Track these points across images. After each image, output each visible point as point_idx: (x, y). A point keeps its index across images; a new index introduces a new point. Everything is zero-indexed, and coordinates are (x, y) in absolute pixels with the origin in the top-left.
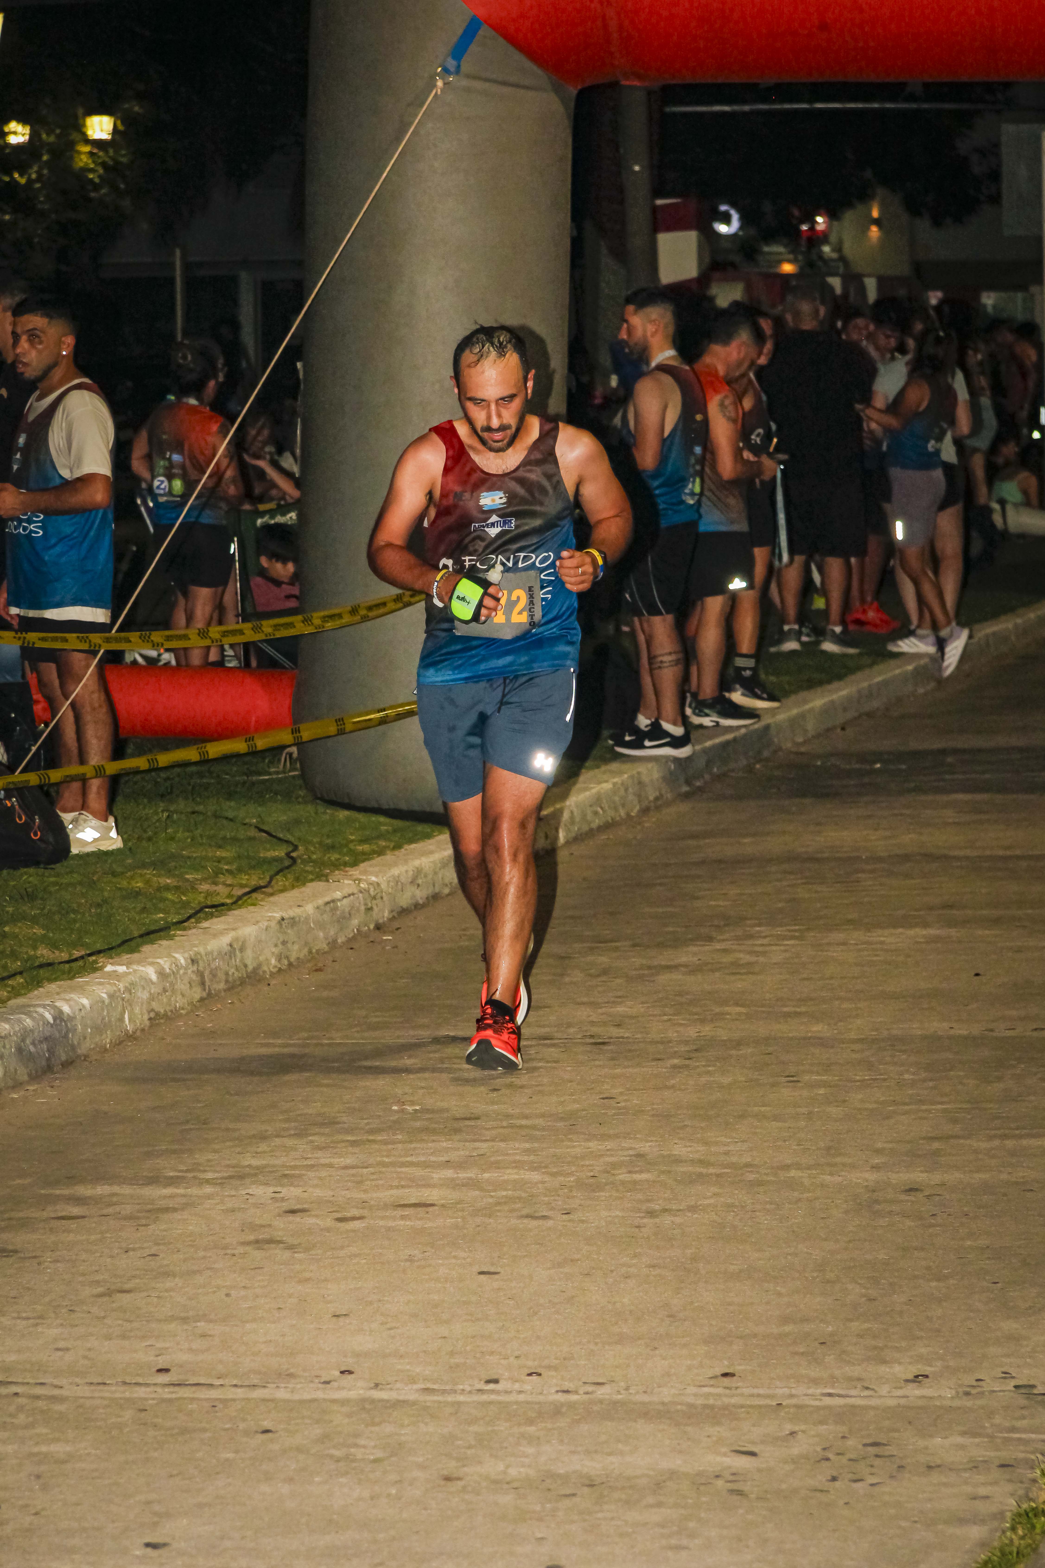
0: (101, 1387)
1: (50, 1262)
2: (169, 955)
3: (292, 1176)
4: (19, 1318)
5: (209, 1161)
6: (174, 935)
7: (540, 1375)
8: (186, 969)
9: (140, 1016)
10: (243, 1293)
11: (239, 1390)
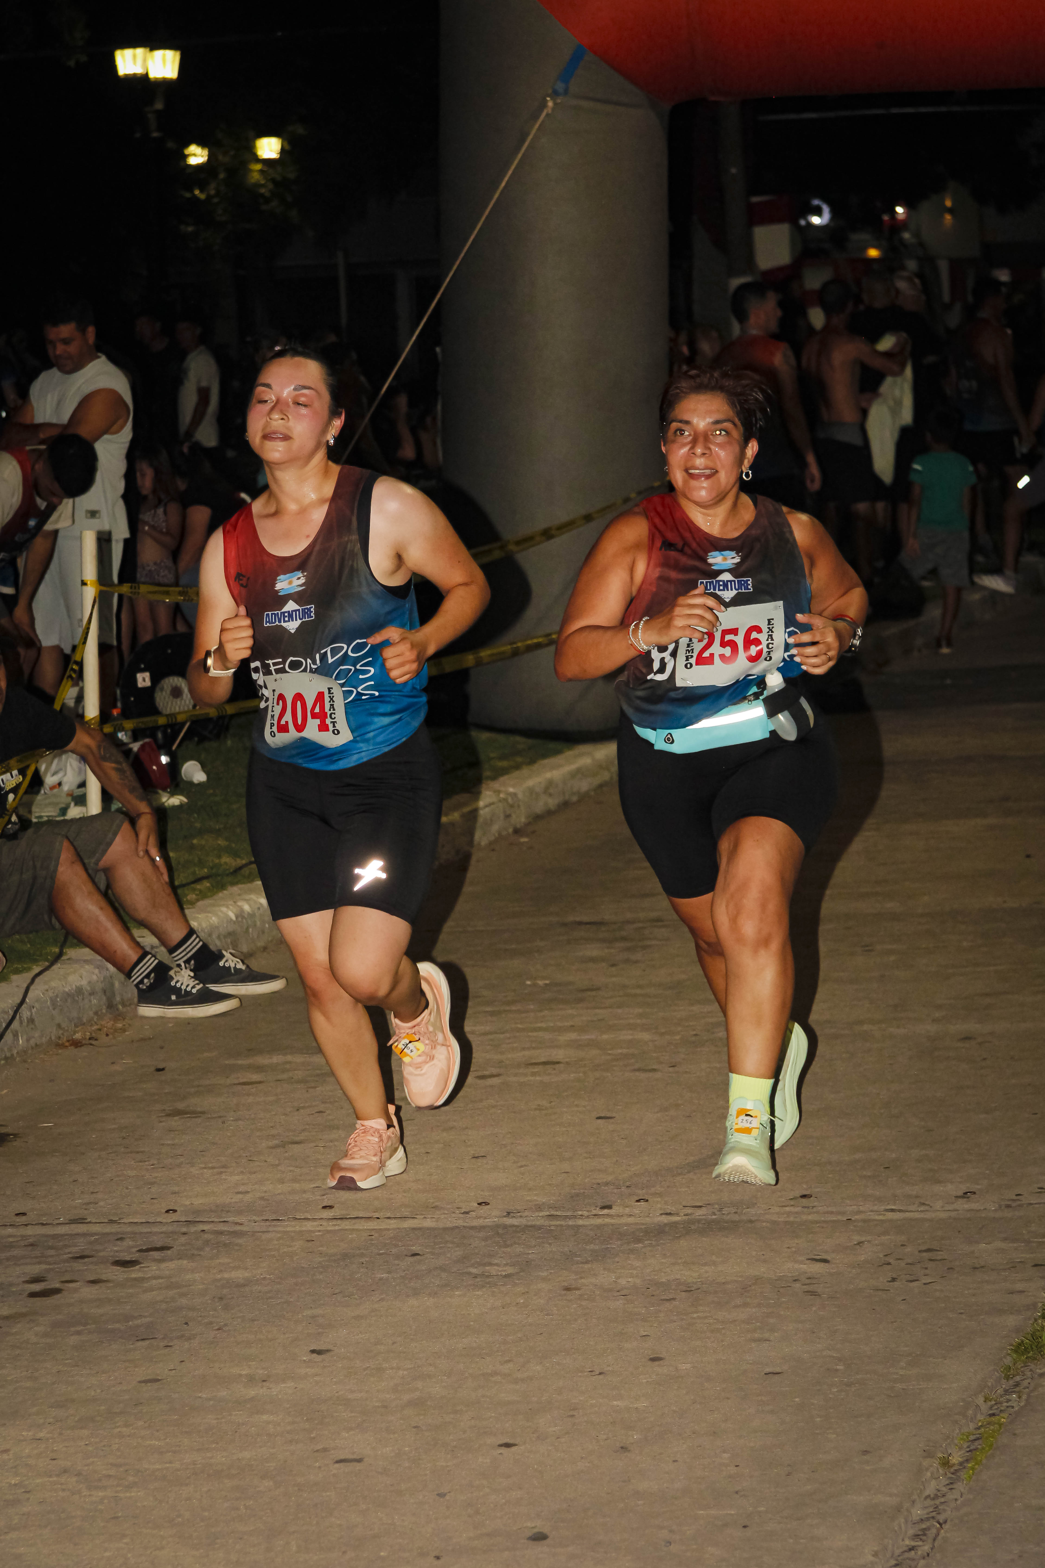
0: (275, 1223)
1: (232, 1121)
4: (205, 1168)
7: (647, 1201)
11: (393, 1221)
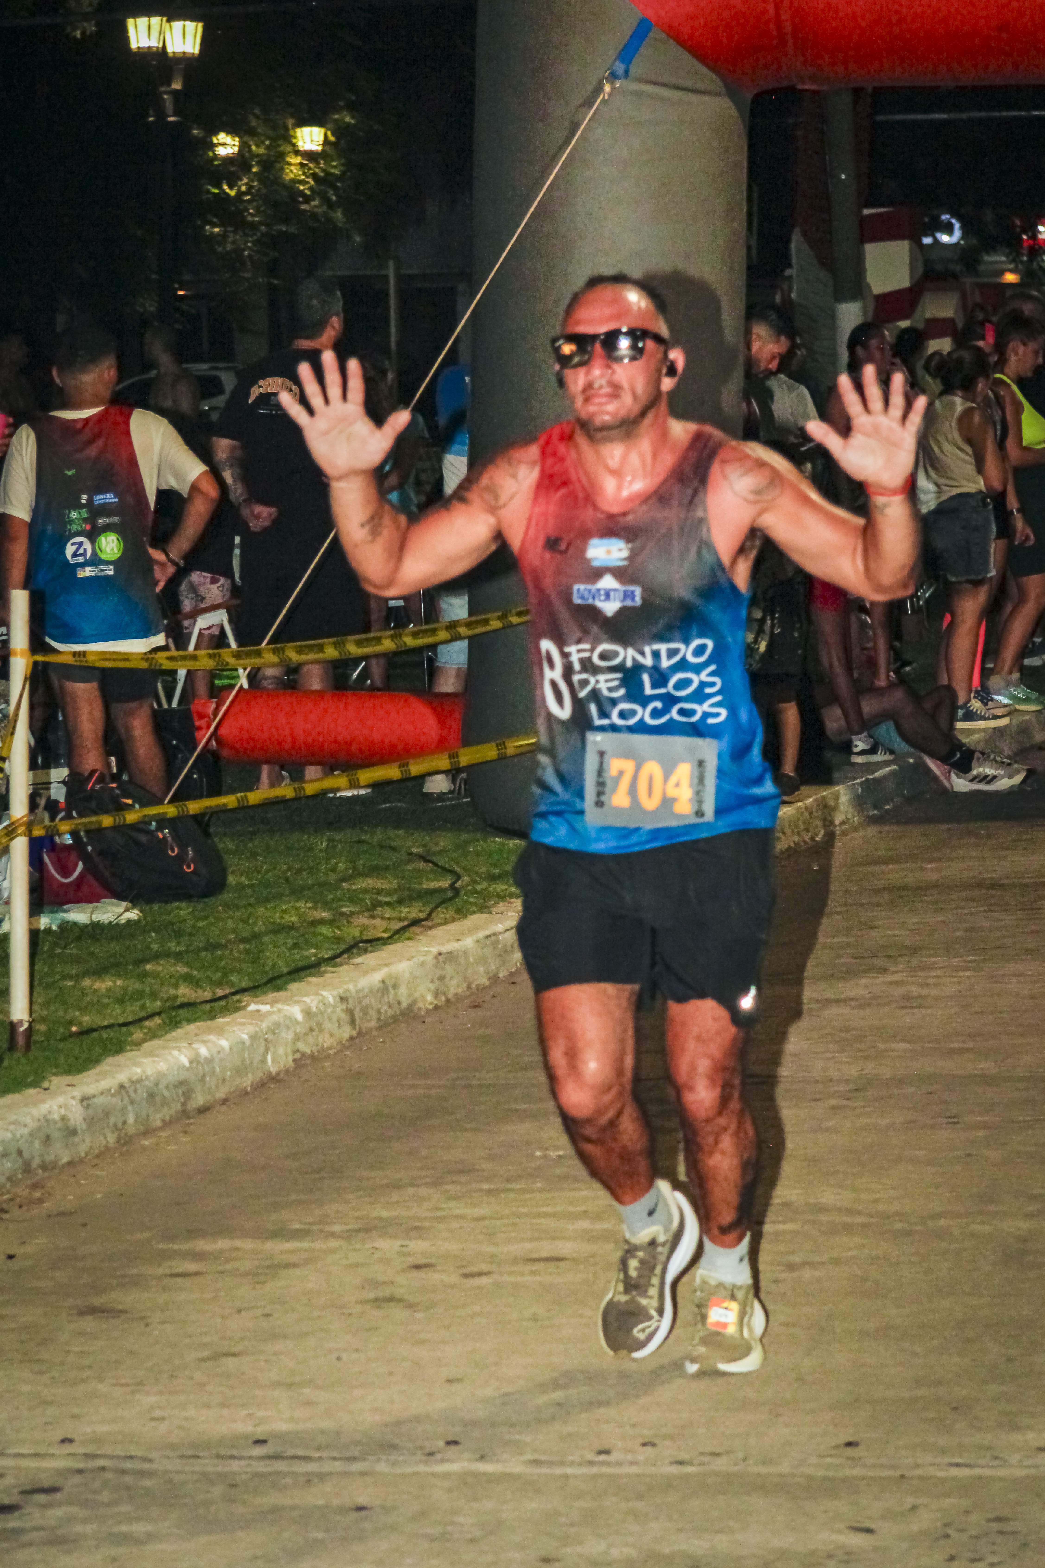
0: (193, 1461)
1: (159, 1323)
2: (317, 994)
3: (422, 1228)
4: (117, 1385)
5: (337, 1212)
6: (325, 972)
7: (654, 1445)
8: (334, 1007)
9: (284, 1058)
10: (355, 1356)
11: (337, 1463)
